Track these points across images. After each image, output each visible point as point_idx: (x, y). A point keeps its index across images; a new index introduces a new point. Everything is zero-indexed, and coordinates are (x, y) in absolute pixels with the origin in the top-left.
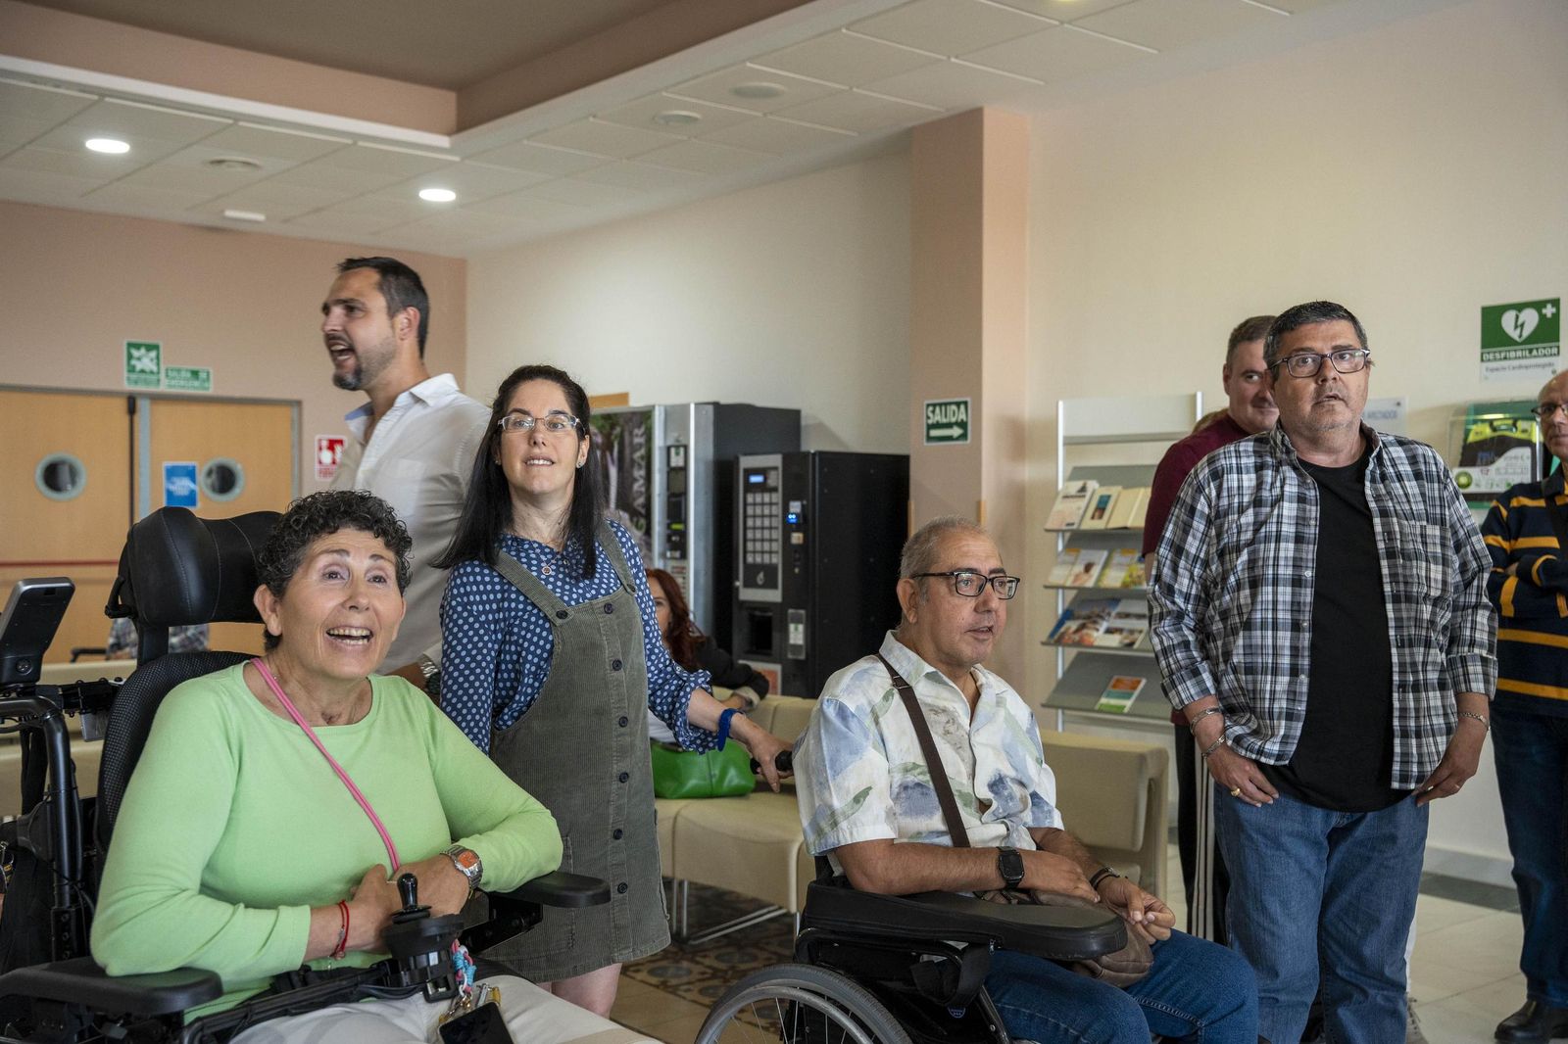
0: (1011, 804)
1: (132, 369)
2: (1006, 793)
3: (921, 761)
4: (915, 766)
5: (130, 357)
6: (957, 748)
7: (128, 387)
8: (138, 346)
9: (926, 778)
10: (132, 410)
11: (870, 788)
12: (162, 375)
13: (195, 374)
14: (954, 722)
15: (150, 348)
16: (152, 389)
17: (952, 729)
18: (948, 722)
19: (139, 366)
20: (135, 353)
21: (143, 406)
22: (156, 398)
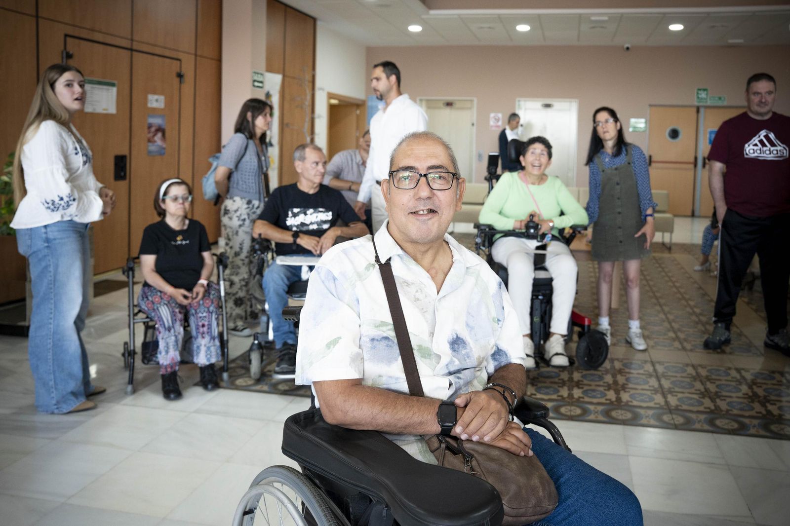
0: (468, 361)
1: (698, 98)
2: (464, 352)
3: (389, 319)
4: (383, 324)
5: (698, 93)
6: (423, 311)
7: (697, 104)
8: (700, 90)
9: (392, 334)
10: (698, 111)
11: (340, 338)
12: (708, 99)
13: (720, 98)
14: (421, 291)
15: (704, 90)
16: (705, 104)
17: (420, 296)
18: (417, 291)
19: (700, 96)
20: (699, 92)
21: (702, 110)
22: (707, 107)
